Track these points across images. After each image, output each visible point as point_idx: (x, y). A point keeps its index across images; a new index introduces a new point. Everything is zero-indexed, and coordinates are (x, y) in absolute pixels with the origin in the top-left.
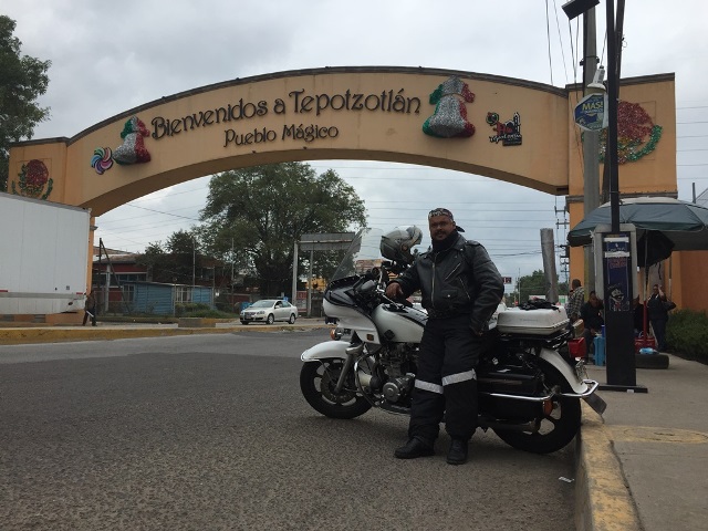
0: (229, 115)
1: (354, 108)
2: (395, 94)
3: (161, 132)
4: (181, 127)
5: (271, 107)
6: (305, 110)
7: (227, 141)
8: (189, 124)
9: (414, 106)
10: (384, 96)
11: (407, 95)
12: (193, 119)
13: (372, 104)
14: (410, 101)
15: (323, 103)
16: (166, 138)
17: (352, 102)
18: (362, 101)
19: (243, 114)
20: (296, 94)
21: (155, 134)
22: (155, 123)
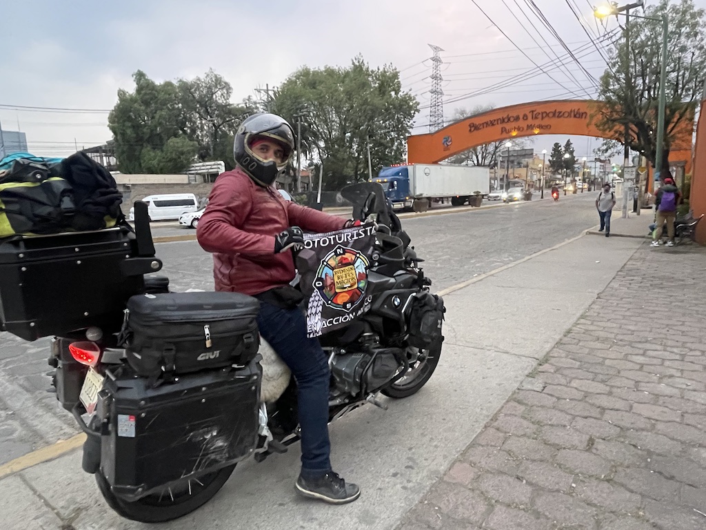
0: (503, 121)
1: (558, 117)
2: (576, 111)
3: (473, 129)
4: (482, 127)
5: (521, 117)
6: (536, 118)
7: (502, 132)
8: (485, 125)
9: (584, 115)
10: (571, 111)
11: (581, 111)
12: (487, 123)
13: (566, 115)
14: (583, 114)
15: (544, 115)
16: (475, 131)
17: (557, 114)
18: (561, 114)
19: (509, 120)
20: (533, 111)
21: (470, 130)
22: (470, 126)
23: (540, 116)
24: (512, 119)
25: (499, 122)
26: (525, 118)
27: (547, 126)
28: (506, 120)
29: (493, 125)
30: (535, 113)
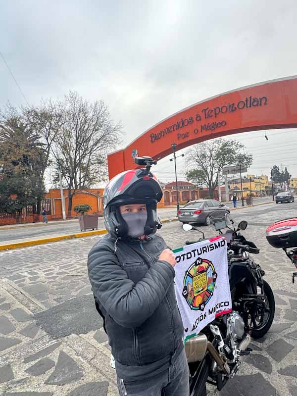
0: (178, 126)
1: (232, 110)
2: (253, 98)
3: (153, 139)
4: (160, 135)
5: (194, 119)
6: (209, 116)
7: (178, 138)
9: (263, 101)
10: (247, 100)
11: (259, 97)
12: (164, 132)
13: (241, 105)
14: (261, 99)
15: (217, 111)
16: (156, 141)
18: (236, 106)
19: (183, 125)
20: (205, 110)
21: (152, 141)
22: (151, 136)
23: (213, 114)
24: (186, 123)
25: (175, 128)
26: (198, 119)
27: (221, 124)
28: (181, 125)
29: (170, 132)
30: (207, 111)
